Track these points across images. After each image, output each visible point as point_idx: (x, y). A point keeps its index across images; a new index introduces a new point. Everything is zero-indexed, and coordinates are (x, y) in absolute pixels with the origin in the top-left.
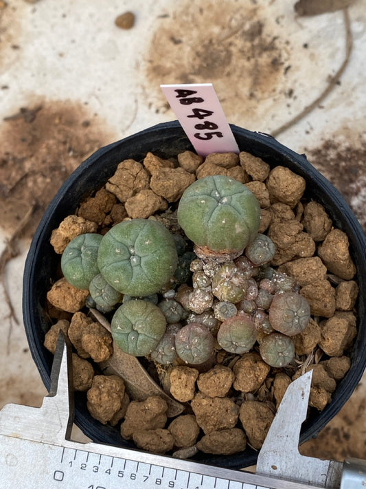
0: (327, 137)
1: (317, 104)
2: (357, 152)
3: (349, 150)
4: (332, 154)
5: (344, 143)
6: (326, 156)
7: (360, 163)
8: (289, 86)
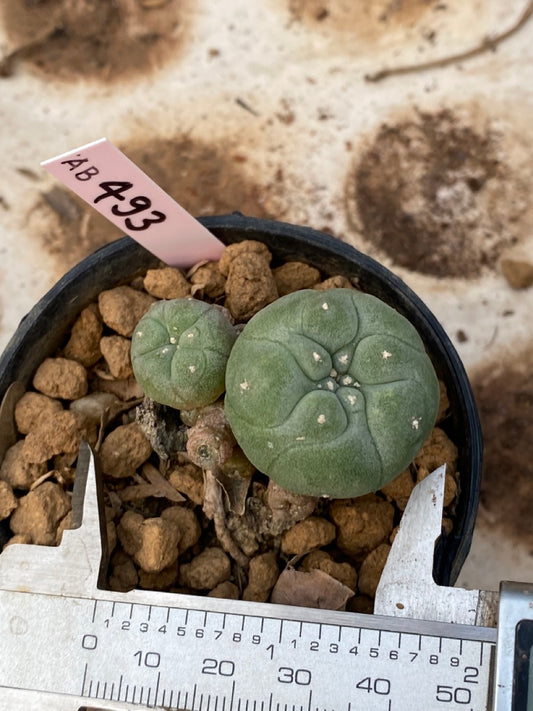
0: (450, 105)
1: (456, 60)
2: (475, 138)
3: (467, 131)
4: (445, 127)
5: (465, 120)
6: (437, 125)
7: (473, 152)
8: (434, 26)
